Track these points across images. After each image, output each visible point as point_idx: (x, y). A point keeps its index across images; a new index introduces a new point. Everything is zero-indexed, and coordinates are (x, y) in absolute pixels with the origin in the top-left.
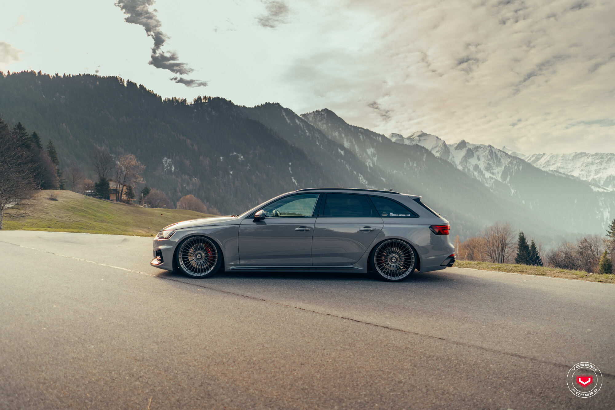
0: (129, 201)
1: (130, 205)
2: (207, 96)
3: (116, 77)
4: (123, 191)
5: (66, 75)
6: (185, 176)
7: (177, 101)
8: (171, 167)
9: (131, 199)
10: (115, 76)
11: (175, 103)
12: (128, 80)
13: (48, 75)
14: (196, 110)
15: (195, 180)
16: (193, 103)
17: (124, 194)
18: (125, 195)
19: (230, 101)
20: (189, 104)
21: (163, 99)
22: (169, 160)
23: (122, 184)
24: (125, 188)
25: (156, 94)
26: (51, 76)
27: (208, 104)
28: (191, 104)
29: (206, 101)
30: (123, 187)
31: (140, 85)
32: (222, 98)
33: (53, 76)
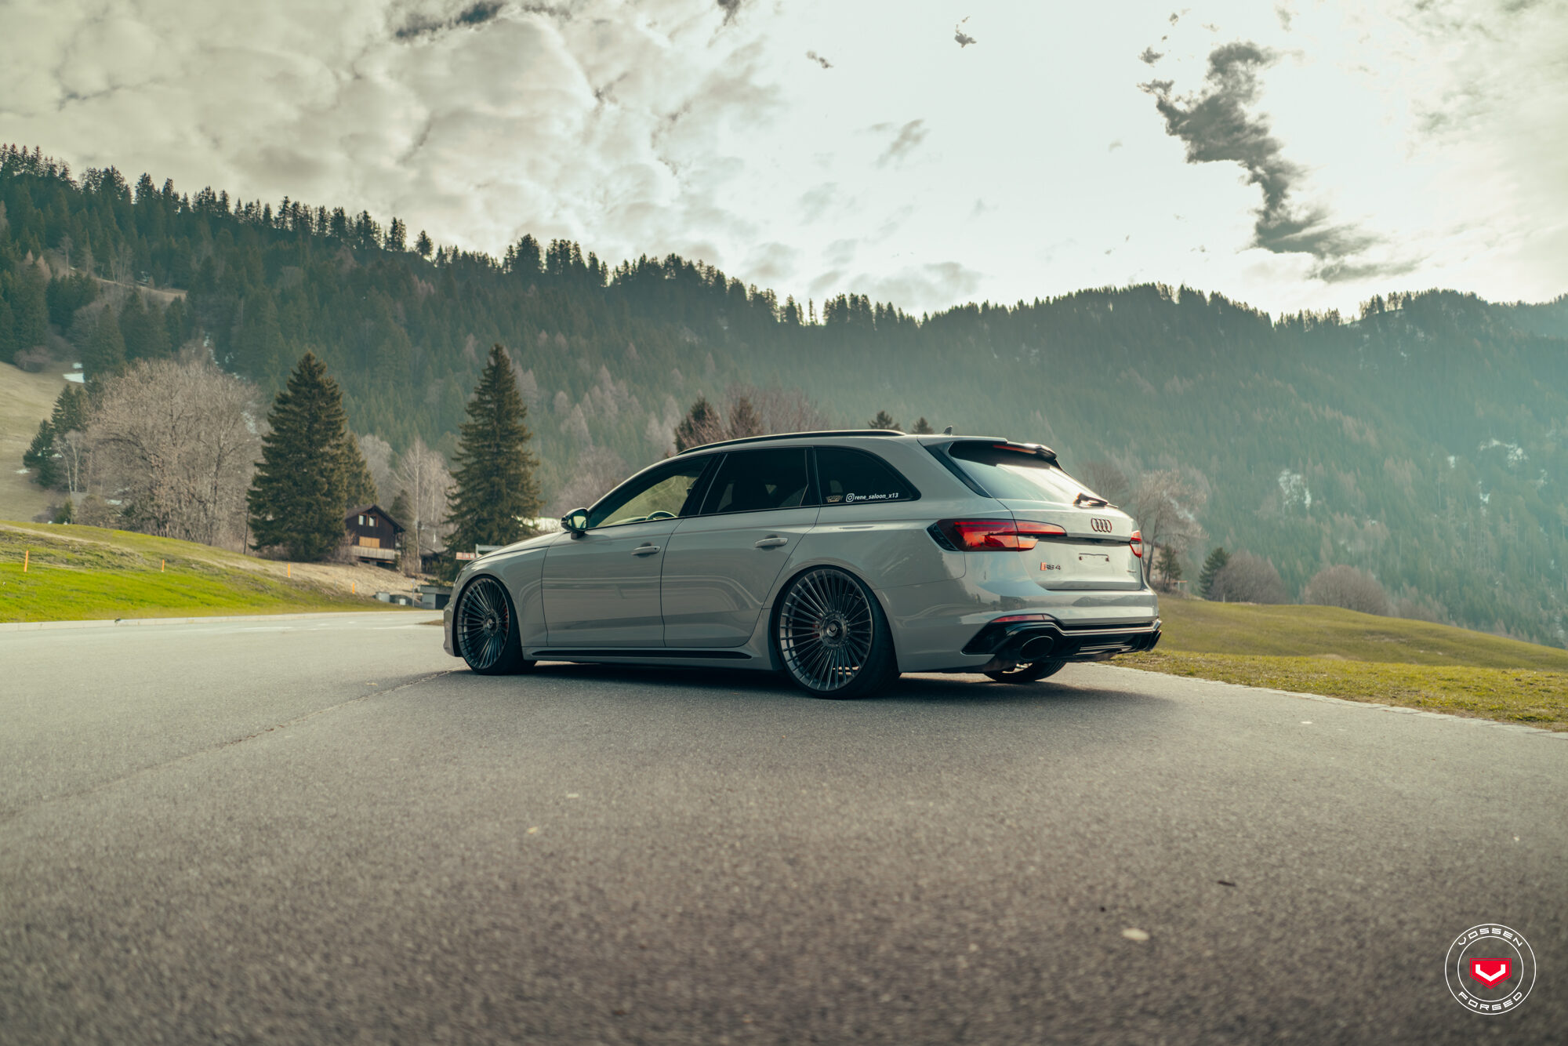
0: (1168, 584)
1: (1169, 595)
2: (1398, 293)
3: (1153, 284)
4: (1153, 561)
5: (1040, 301)
6: (1342, 516)
7: (1313, 320)
8: (1302, 494)
9: (1173, 581)
10: (1150, 283)
11: (1308, 326)
12: (1182, 287)
13: (1003, 308)
14: (1367, 336)
15: (1373, 525)
16: (1358, 317)
17: (1156, 568)
18: (1158, 571)
19: (1473, 295)
20: (1347, 322)
21: (1275, 319)
22: (1295, 476)
23: (1148, 543)
24: (1157, 553)
25: (1256, 310)
26: (1008, 308)
27: (1402, 313)
28: (1353, 323)
29: (1396, 305)
30: (1152, 550)
31: (1214, 296)
32: (1445, 292)
33: (1012, 307)
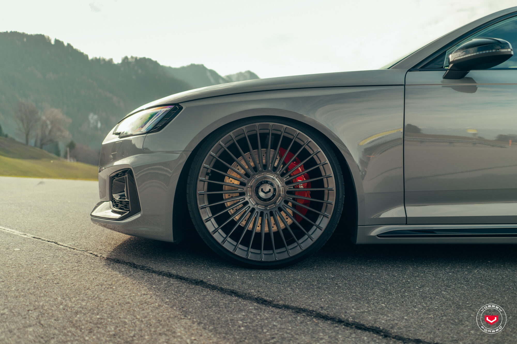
2: (133, 57)
8: (97, 123)
10: (42, 35)
11: (102, 62)
12: (56, 38)
14: (122, 69)
16: (120, 62)
19: (156, 61)
21: (90, 58)
22: (95, 116)
25: (83, 53)
27: (134, 63)
28: (118, 64)
29: (132, 60)
31: (67, 44)
32: (148, 58)
